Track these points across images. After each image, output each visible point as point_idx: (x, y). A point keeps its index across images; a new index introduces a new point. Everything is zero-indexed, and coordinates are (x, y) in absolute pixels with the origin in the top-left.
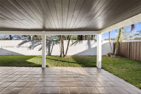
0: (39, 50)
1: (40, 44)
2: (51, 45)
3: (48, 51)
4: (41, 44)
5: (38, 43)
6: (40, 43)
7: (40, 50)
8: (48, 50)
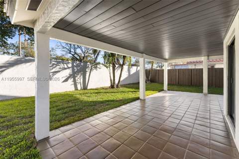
0: (64, 82)
1: (65, 69)
2: (88, 70)
3: (82, 81)
4: (69, 68)
5: (62, 66)
6: (66, 67)
7: (66, 80)
8: (82, 79)
